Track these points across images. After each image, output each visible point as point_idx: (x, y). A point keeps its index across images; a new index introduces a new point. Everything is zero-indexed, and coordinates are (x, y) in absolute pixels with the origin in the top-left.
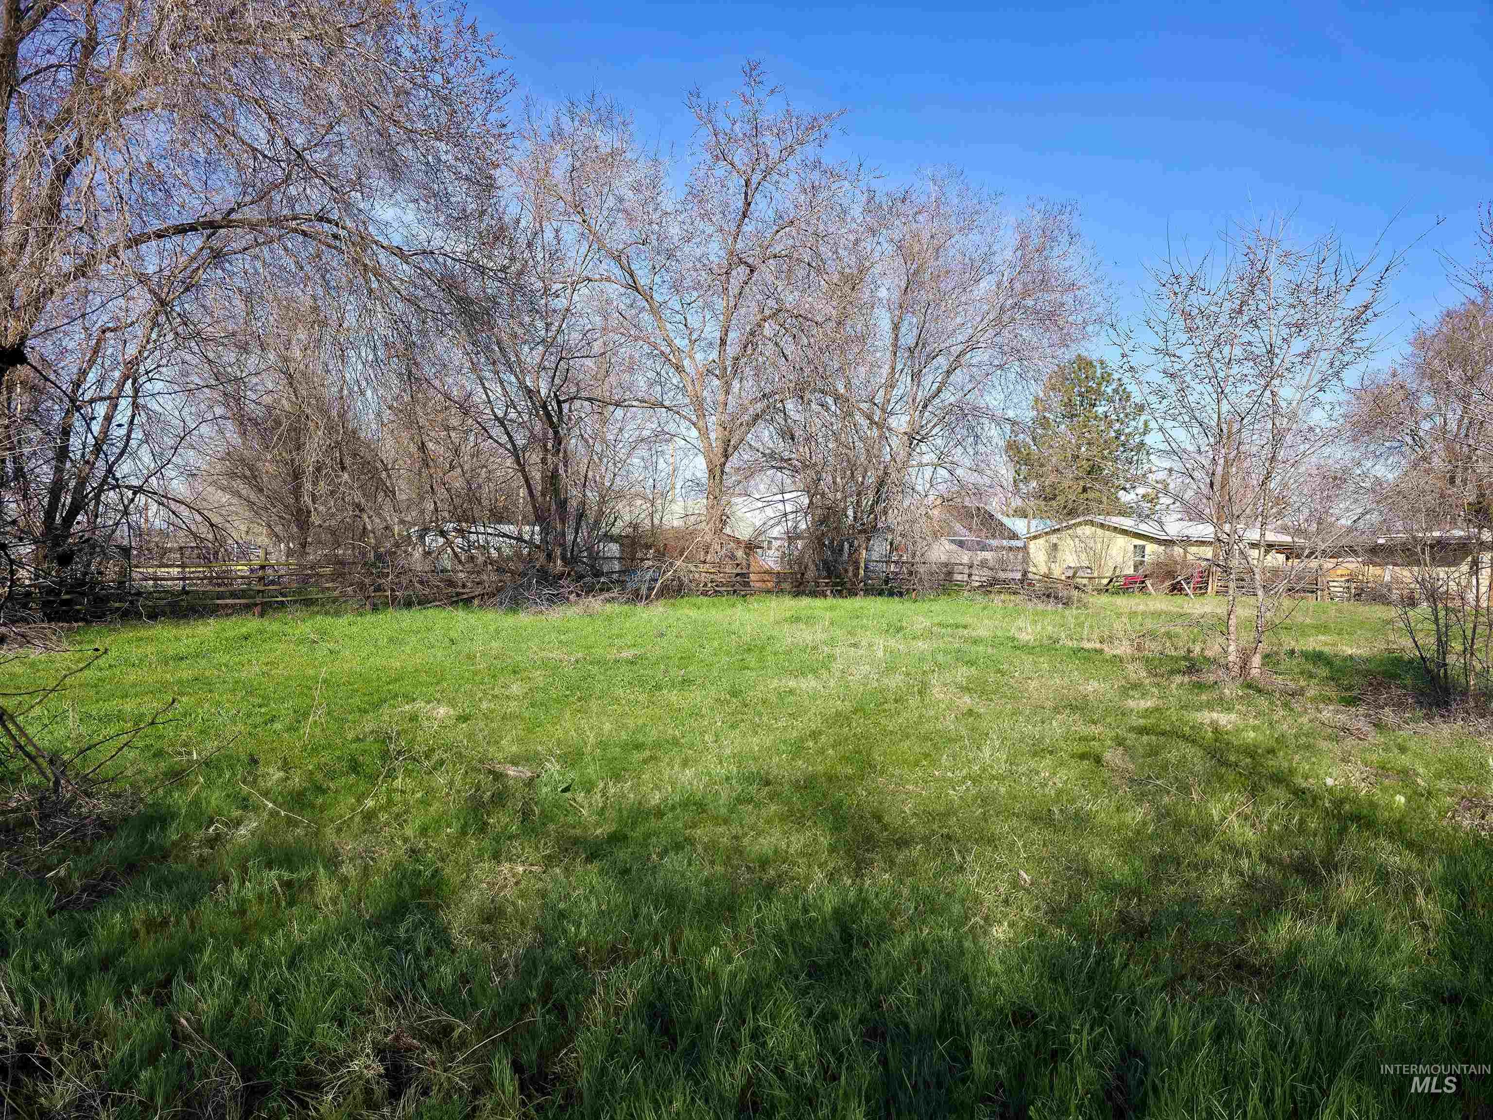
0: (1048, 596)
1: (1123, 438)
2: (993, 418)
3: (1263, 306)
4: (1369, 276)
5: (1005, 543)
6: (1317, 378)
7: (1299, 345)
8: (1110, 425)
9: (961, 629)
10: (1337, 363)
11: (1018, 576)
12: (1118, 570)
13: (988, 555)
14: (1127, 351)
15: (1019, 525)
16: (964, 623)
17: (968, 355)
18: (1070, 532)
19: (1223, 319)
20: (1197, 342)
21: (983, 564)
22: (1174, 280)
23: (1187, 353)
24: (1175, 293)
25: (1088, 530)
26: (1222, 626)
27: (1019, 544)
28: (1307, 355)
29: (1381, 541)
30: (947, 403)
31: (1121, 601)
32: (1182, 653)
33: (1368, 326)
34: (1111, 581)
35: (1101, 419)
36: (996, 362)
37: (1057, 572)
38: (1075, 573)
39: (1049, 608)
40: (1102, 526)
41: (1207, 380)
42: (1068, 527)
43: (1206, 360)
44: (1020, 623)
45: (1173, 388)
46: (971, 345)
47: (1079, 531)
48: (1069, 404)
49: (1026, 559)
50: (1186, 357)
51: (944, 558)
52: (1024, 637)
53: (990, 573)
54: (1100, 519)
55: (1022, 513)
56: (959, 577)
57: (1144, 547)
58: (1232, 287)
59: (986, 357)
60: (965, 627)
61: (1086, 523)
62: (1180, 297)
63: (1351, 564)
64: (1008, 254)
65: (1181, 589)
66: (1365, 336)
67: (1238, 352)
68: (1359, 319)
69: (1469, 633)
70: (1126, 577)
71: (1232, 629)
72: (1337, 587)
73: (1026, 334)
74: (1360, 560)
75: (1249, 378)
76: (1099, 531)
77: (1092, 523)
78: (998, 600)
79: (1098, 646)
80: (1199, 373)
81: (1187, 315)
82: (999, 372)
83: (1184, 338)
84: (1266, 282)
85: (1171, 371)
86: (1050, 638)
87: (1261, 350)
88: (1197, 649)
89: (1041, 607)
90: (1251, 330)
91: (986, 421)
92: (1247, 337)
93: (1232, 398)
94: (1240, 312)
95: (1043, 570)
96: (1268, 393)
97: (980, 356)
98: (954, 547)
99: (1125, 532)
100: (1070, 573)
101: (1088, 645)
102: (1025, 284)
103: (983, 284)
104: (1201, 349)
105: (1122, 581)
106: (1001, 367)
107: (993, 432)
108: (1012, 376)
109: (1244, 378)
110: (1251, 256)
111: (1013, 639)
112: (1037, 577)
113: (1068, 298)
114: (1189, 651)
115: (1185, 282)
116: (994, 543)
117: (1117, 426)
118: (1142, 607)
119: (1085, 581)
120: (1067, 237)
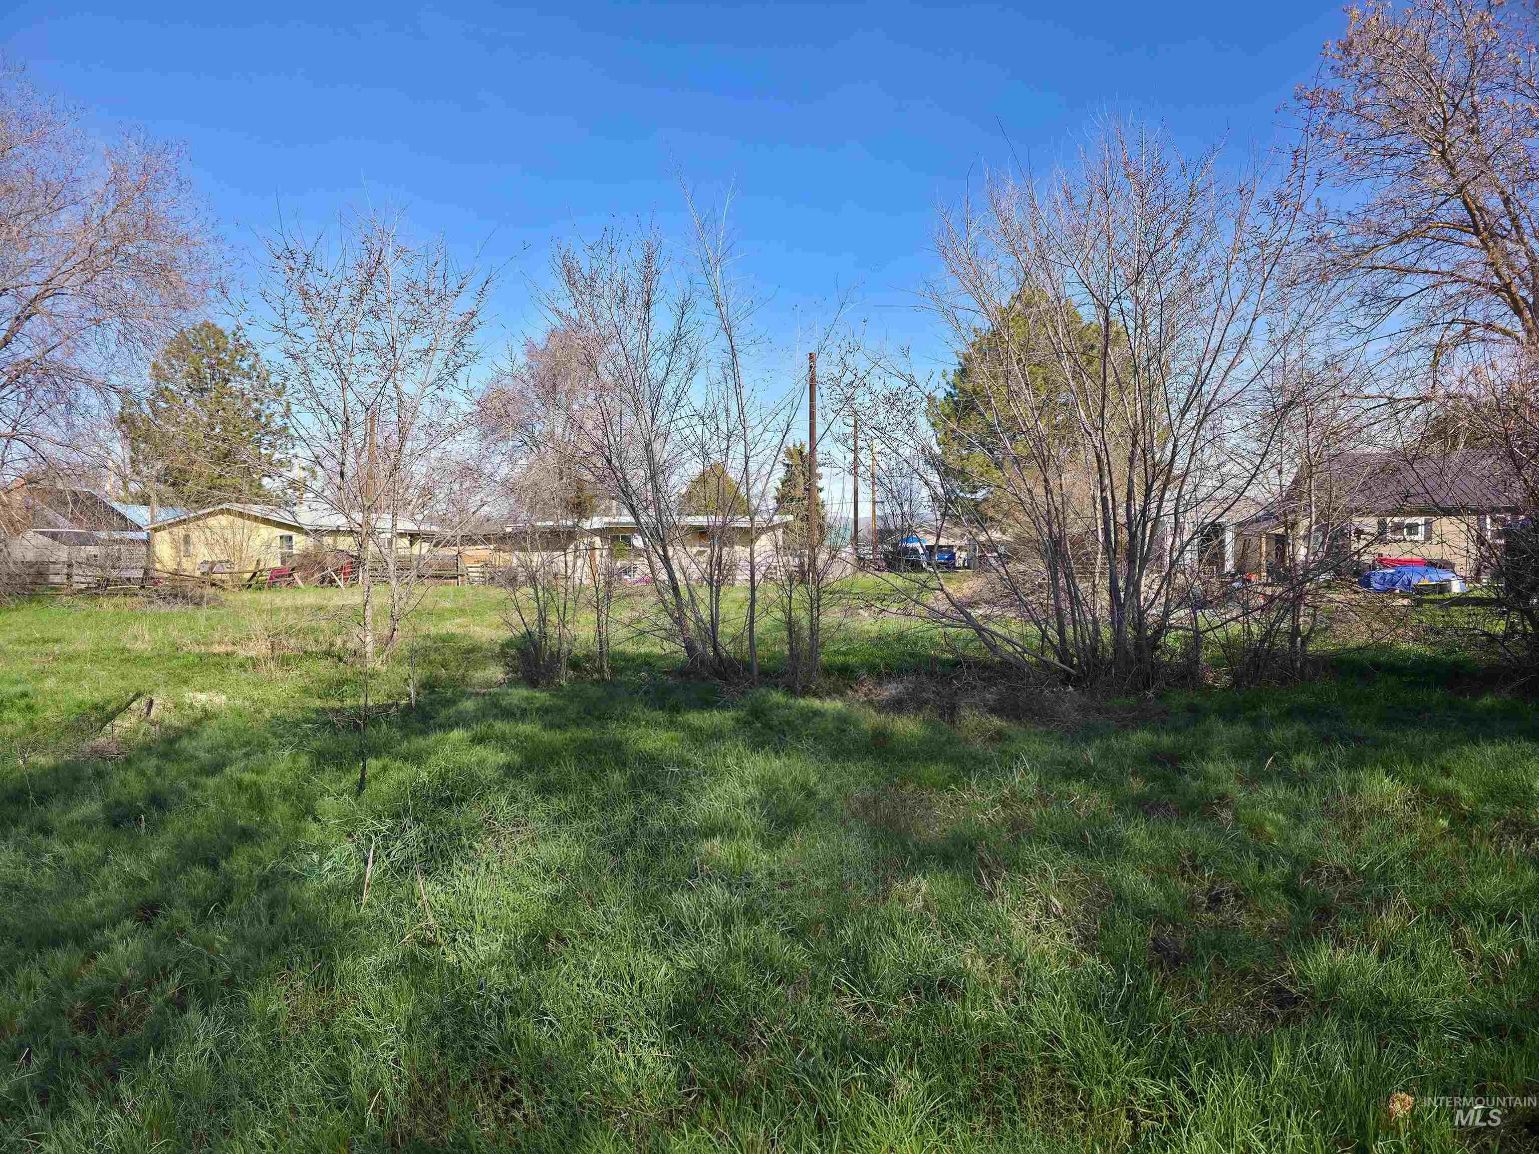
0: (176, 596)
1: (263, 419)
2: (88, 382)
3: (382, 298)
4: (474, 285)
5: (117, 535)
6: (433, 376)
7: (418, 342)
8: (248, 404)
9: (50, 645)
10: (451, 364)
11: (139, 574)
12: (262, 564)
13: (92, 550)
14: (242, 324)
15: (139, 514)
16: (55, 636)
17: (48, 302)
18: (200, 523)
19: (344, 304)
20: (318, 324)
21: (90, 562)
22: (289, 255)
23: (307, 333)
24: (291, 269)
25: (224, 520)
26: (358, 615)
27: (142, 536)
28: (426, 352)
29: (509, 530)
30: (21, 358)
31: (265, 597)
32: (325, 647)
33: (475, 332)
34: (254, 575)
35: (237, 397)
36: (89, 315)
37: (190, 567)
38: (211, 569)
39: (176, 609)
40: (241, 515)
41: (329, 366)
42: (198, 518)
43: (327, 345)
44: (134, 629)
45: (297, 370)
46: (50, 289)
47: (211, 521)
48: (197, 375)
49: (150, 554)
50: (308, 340)
51: (30, 556)
52: (139, 646)
53: (99, 572)
54: (237, 507)
55: (145, 501)
56: (57, 579)
57: (290, 538)
58: (349, 273)
59: (73, 307)
60: (57, 641)
61: (222, 512)
62: (297, 274)
63: (482, 552)
64: (99, 186)
65: (332, 581)
66: (474, 341)
67: (359, 340)
68: (467, 325)
69: (561, 609)
70: (273, 570)
71: (368, 619)
72: (474, 573)
73: (128, 286)
74: (492, 547)
75: (373, 369)
76: (239, 521)
77: (229, 512)
78: (107, 604)
79: (230, 649)
80: (322, 357)
81: (305, 295)
82: (94, 327)
83: (304, 318)
84: (383, 273)
85: (292, 351)
86: (173, 644)
87: (382, 342)
88: (339, 642)
89: (165, 609)
90: (372, 321)
91: (82, 387)
92: (367, 328)
93: (356, 387)
94: (360, 300)
95: (171, 566)
96: (390, 385)
97: (68, 305)
98: (46, 540)
99: (267, 521)
100: (206, 568)
101: (217, 649)
102: (122, 227)
103: (64, 216)
104: (321, 333)
105: (267, 575)
106: (97, 322)
107: (90, 399)
108: (111, 335)
109: (367, 368)
110: (368, 244)
111: (123, 650)
112: (166, 575)
113: (181, 253)
114: (332, 645)
115: (300, 258)
116: (103, 535)
117: (256, 405)
118: (289, 602)
119: (224, 577)
120: (175, 183)
